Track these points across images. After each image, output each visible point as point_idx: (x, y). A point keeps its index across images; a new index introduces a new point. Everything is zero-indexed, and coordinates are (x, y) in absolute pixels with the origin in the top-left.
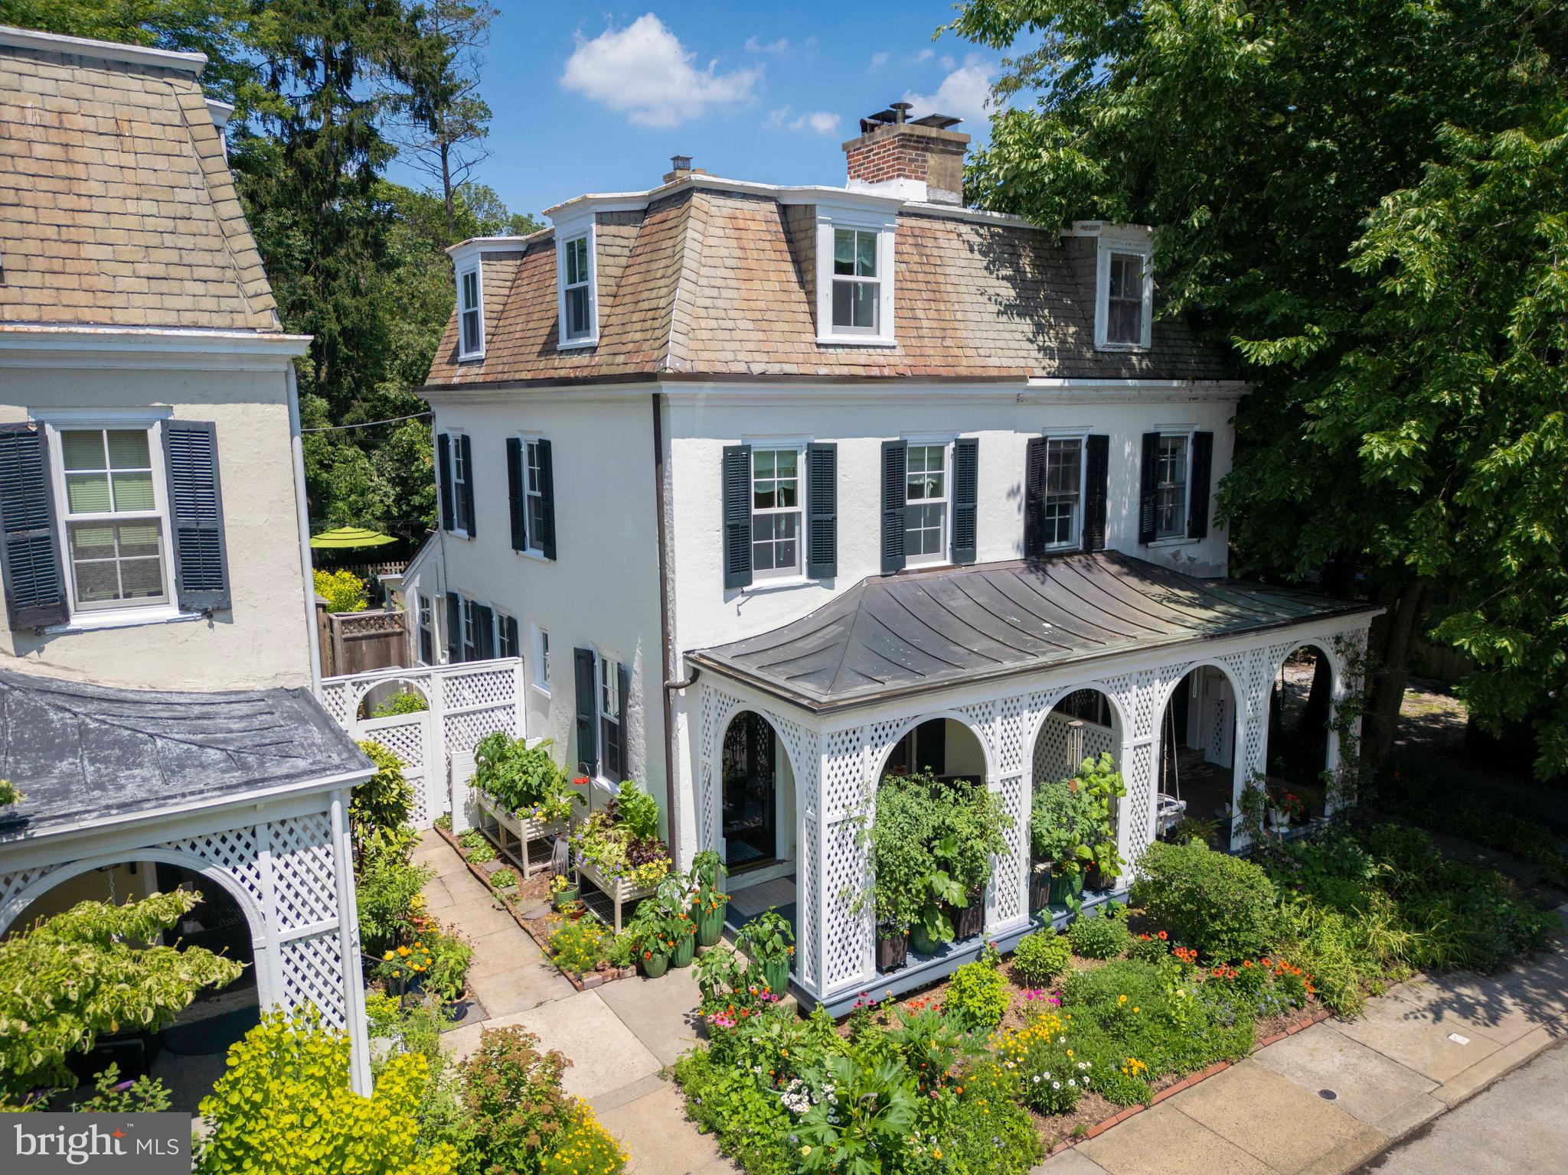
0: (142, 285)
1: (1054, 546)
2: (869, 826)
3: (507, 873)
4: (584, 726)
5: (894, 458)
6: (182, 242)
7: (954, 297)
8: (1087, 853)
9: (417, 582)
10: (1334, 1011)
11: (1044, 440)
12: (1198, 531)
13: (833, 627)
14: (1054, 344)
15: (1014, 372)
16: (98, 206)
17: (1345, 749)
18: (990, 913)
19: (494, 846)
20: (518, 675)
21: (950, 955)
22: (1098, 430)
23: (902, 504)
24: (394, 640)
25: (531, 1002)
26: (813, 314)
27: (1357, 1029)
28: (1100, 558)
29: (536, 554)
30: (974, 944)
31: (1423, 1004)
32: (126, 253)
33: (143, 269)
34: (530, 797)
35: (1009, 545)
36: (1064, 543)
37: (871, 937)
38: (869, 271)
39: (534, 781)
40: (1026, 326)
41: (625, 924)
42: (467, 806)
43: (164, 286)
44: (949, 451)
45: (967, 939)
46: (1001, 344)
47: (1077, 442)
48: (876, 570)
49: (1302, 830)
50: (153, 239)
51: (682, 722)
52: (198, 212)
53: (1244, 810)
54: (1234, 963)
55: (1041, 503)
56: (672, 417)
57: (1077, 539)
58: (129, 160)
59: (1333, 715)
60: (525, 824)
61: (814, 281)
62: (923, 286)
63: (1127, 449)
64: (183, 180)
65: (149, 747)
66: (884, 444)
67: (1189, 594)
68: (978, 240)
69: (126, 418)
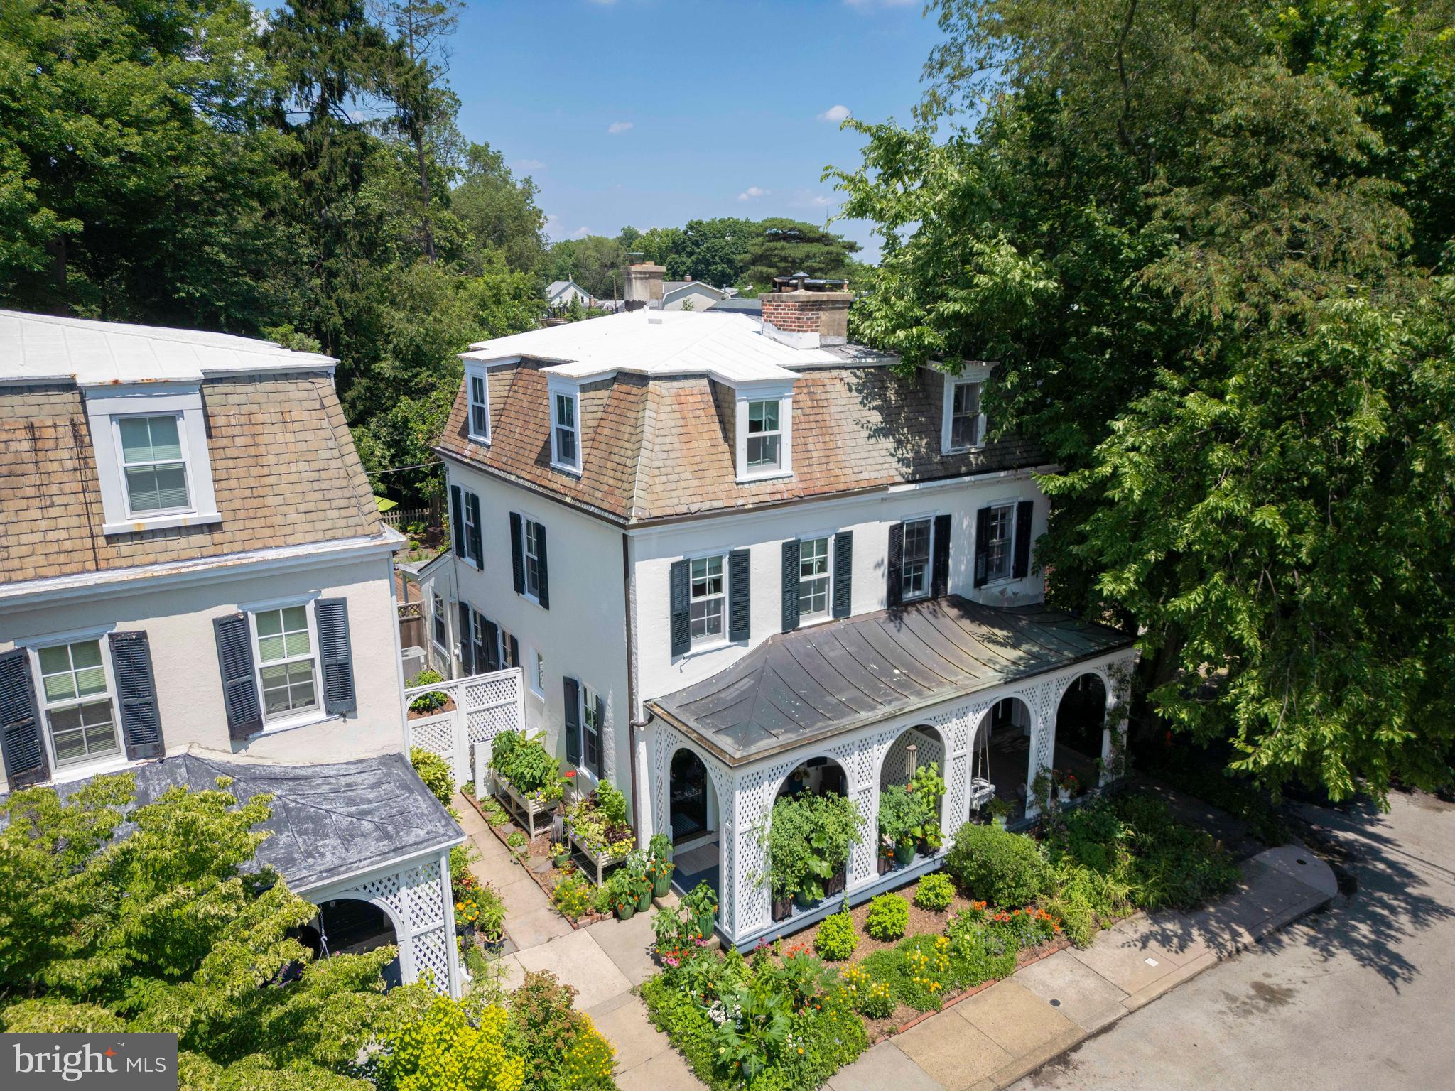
0: (301, 517)
1: (910, 595)
2: (767, 832)
3: (519, 837)
4: (571, 732)
5: (791, 552)
6: (325, 485)
7: (836, 430)
8: (918, 832)
9: (432, 582)
10: (1073, 942)
11: (901, 526)
12: (1020, 572)
13: (746, 680)
14: (910, 455)
15: (879, 482)
16: (274, 470)
17: (1114, 741)
18: (849, 877)
19: (507, 811)
20: (519, 681)
21: (822, 906)
22: (942, 512)
23: (798, 583)
24: (414, 624)
25: (544, 938)
26: (734, 461)
27: (1085, 956)
28: (944, 604)
29: (531, 599)
30: (839, 898)
31: (1136, 936)
32: (292, 498)
33: (302, 507)
34: (534, 785)
35: (875, 601)
36: (917, 593)
37: (768, 900)
38: (773, 425)
39: (538, 774)
40: (889, 443)
41: (604, 880)
42: (486, 780)
43: (314, 516)
44: (831, 541)
45: (833, 895)
46: (870, 461)
47: (927, 522)
48: (780, 630)
49: (1079, 800)
50: (307, 487)
51: (642, 748)
52: (333, 464)
53: (1036, 792)
54: (1011, 909)
55: (900, 569)
56: (636, 548)
57: (927, 589)
58: (290, 437)
59: (1106, 718)
60: (531, 803)
61: (734, 439)
62: (813, 425)
63: (965, 523)
64: (323, 444)
65: (328, 820)
66: (784, 545)
67: (1005, 633)
68: (856, 380)
69: (293, 601)
